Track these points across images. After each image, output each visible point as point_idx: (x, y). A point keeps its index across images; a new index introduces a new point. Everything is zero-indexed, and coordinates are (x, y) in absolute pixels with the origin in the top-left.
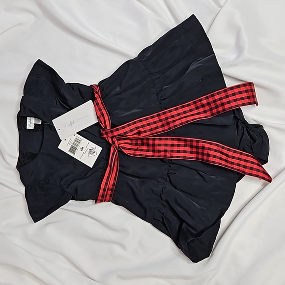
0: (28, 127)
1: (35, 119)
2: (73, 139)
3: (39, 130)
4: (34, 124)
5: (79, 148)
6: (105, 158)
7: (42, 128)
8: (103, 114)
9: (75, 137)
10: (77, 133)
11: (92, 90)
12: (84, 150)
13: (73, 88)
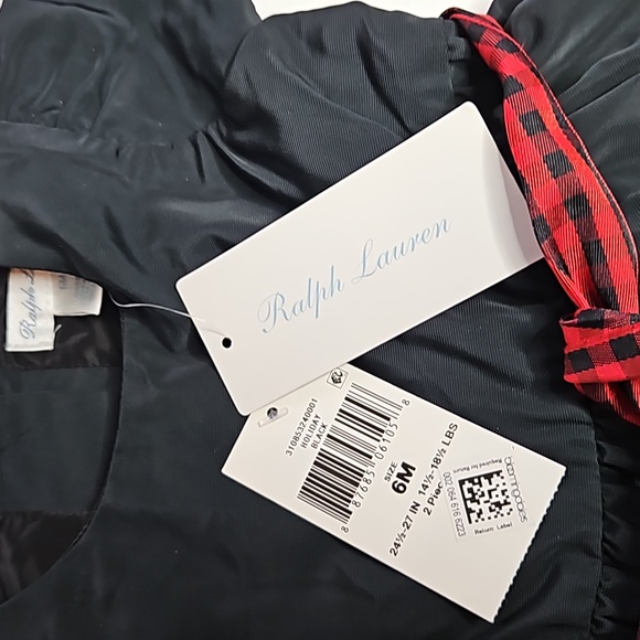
0: (16, 342)
1: (62, 285)
2: (330, 402)
3: (90, 356)
4: (57, 319)
5: (378, 476)
6: (597, 545)
7: (104, 343)
8: (578, 203)
9: (345, 389)
10: (357, 362)
11: (461, 43)
12: (414, 483)
13: (318, 45)
